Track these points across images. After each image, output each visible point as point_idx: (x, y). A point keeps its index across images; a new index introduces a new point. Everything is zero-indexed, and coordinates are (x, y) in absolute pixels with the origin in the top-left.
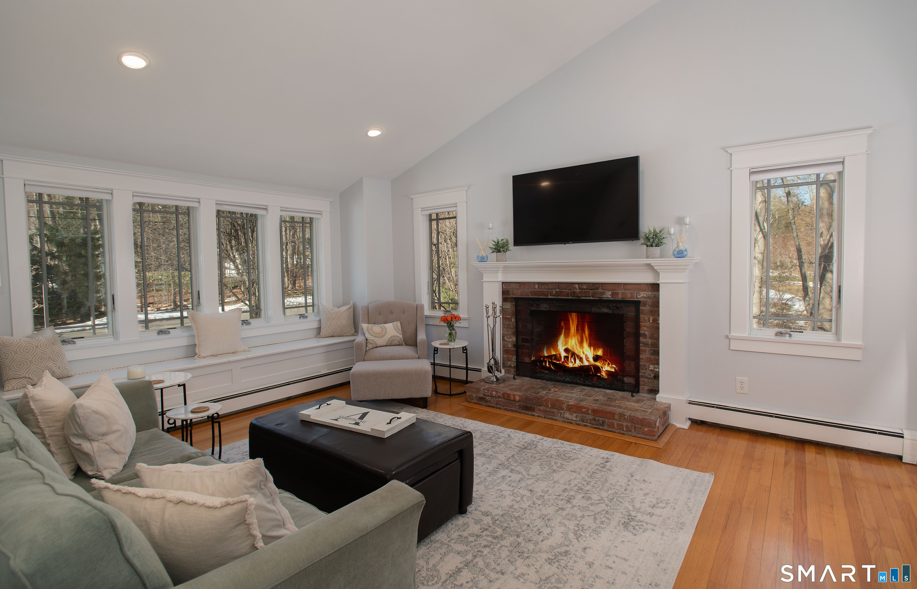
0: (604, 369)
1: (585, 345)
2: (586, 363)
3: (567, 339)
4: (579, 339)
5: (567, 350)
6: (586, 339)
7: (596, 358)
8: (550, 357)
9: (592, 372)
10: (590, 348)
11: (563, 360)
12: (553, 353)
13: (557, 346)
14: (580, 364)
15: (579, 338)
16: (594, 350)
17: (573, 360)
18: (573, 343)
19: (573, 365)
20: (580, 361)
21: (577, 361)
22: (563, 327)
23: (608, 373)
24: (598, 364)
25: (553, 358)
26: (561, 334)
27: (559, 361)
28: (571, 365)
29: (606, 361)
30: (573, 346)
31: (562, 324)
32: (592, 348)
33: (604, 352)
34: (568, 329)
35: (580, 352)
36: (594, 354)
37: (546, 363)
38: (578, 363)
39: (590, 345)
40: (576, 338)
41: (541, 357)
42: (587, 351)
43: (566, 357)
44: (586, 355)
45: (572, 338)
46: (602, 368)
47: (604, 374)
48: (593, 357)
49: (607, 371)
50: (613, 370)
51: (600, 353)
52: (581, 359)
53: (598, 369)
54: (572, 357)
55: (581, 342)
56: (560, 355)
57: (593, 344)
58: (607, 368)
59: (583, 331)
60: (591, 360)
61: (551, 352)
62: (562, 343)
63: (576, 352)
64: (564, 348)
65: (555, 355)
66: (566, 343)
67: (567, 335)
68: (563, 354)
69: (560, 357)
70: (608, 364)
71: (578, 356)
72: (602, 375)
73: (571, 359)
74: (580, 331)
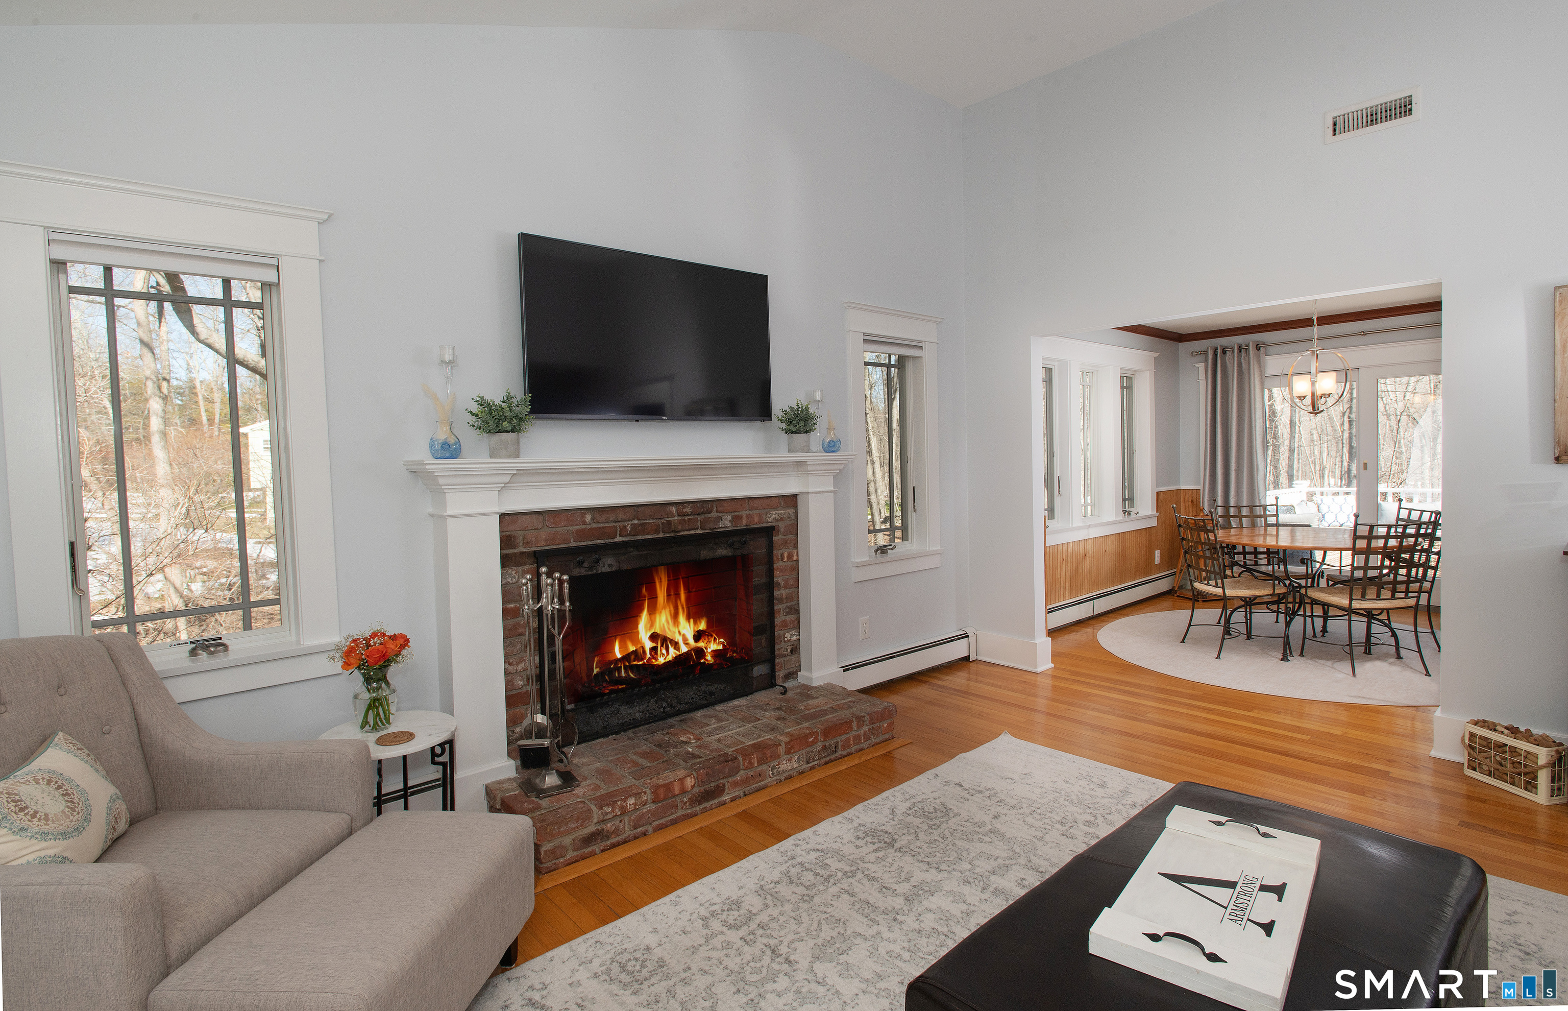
0: (709, 650)
1: (682, 619)
2: (684, 649)
3: (653, 617)
4: (673, 611)
5: (654, 637)
6: (683, 608)
7: (698, 636)
8: (626, 657)
9: (694, 660)
10: (689, 622)
11: (648, 655)
12: (632, 648)
13: (638, 633)
14: (675, 653)
15: (672, 609)
16: (695, 623)
17: (664, 651)
18: (663, 621)
19: (665, 659)
20: (675, 649)
21: (671, 650)
22: (645, 597)
23: (716, 653)
24: (701, 644)
25: (633, 657)
26: (642, 610)
27: (642, 660)
28: (661, 660)
29: (712, 636)
30: (664, 626)
31: (644, 590)
32: (692, 620)
33: (709, 624)
34: (653, 598)
35: (674, 632)
36: (694, 631)
37: (620, 672)
38: (673, 653)
39: (688, 618)
40: (668, 610)
41: (611, 662)
42: (684, 628)
43: (654, 650)
44: (684, 635)
45: (661, 612)
46: (706, 649)
47: (709, 657)
48: (694, 635)
49: (713, 651)
50: (721, 647)
51: (702, 626)
52: (676, 645)
53: (700, 652)
54: (662, 646)
55: (675, 617)
56: (643, 648)
57: (692, 616)
58: (713, 646)
59: (678, 595)
60: (691, 641)
61: (626, 648)
62: (646, 626)
63: (669, 635)
64: (649, 634)
65: (635, 652)
66: (652, 623)
67: (653, 611)
68: (648, 645)
69: (644, 652)
70: (715, 639)
71: (672, 641)
72: (707, 660)
73: (661, 650)
74: (673, 597)
